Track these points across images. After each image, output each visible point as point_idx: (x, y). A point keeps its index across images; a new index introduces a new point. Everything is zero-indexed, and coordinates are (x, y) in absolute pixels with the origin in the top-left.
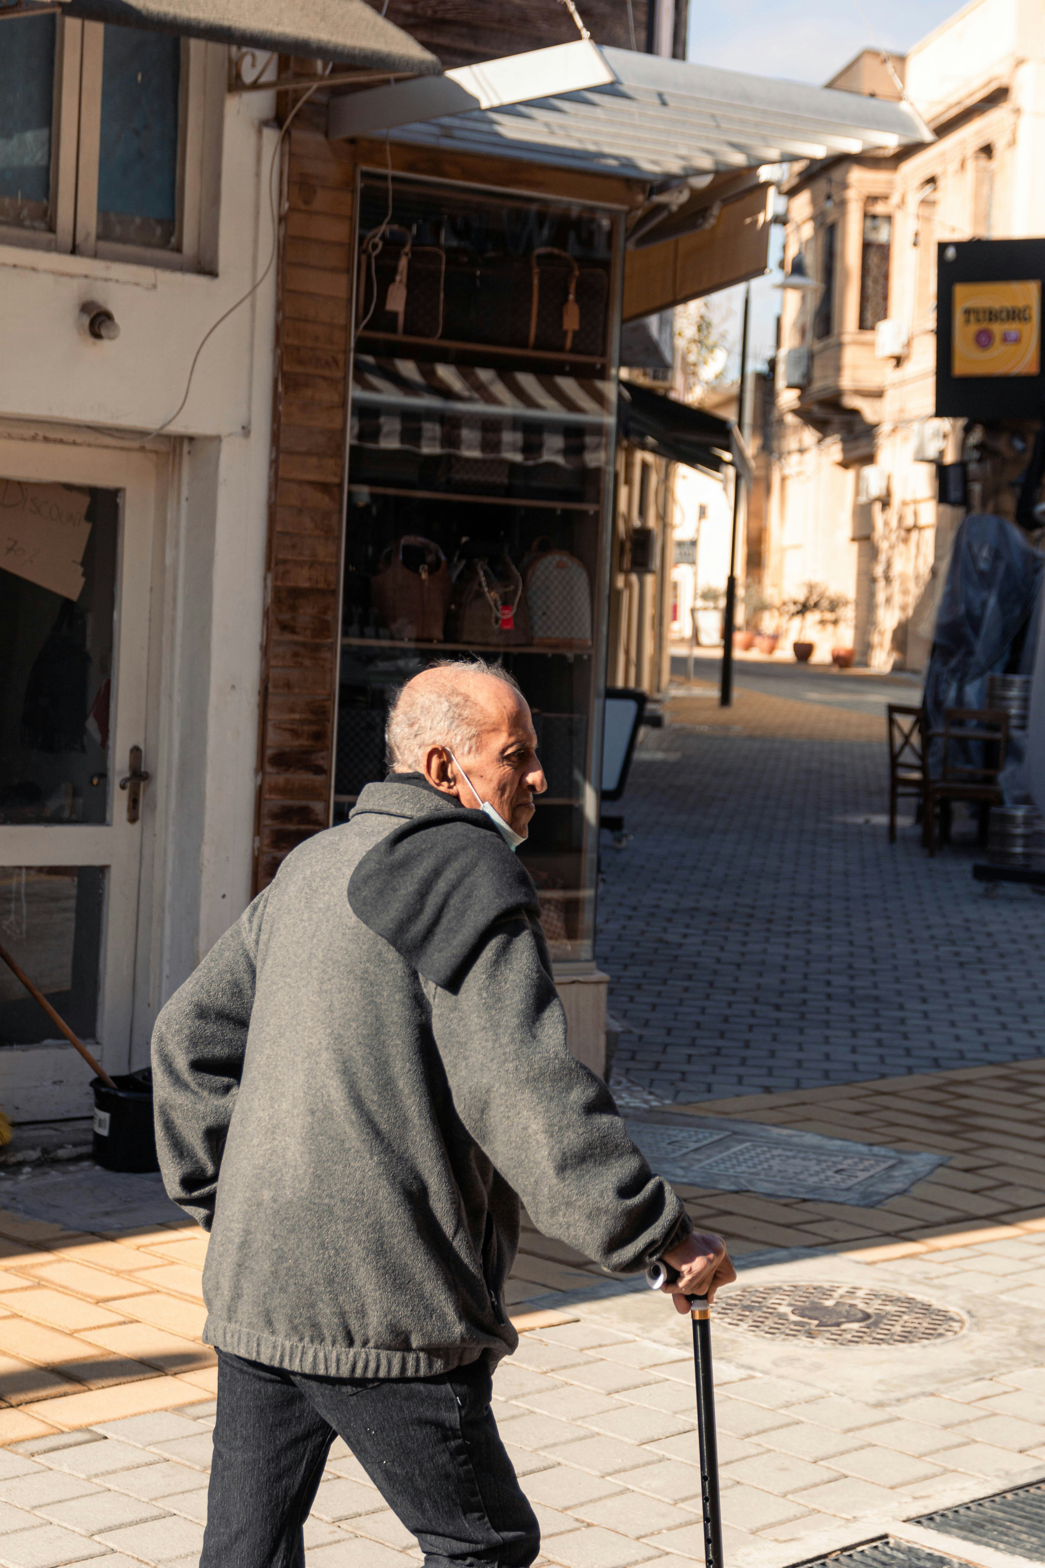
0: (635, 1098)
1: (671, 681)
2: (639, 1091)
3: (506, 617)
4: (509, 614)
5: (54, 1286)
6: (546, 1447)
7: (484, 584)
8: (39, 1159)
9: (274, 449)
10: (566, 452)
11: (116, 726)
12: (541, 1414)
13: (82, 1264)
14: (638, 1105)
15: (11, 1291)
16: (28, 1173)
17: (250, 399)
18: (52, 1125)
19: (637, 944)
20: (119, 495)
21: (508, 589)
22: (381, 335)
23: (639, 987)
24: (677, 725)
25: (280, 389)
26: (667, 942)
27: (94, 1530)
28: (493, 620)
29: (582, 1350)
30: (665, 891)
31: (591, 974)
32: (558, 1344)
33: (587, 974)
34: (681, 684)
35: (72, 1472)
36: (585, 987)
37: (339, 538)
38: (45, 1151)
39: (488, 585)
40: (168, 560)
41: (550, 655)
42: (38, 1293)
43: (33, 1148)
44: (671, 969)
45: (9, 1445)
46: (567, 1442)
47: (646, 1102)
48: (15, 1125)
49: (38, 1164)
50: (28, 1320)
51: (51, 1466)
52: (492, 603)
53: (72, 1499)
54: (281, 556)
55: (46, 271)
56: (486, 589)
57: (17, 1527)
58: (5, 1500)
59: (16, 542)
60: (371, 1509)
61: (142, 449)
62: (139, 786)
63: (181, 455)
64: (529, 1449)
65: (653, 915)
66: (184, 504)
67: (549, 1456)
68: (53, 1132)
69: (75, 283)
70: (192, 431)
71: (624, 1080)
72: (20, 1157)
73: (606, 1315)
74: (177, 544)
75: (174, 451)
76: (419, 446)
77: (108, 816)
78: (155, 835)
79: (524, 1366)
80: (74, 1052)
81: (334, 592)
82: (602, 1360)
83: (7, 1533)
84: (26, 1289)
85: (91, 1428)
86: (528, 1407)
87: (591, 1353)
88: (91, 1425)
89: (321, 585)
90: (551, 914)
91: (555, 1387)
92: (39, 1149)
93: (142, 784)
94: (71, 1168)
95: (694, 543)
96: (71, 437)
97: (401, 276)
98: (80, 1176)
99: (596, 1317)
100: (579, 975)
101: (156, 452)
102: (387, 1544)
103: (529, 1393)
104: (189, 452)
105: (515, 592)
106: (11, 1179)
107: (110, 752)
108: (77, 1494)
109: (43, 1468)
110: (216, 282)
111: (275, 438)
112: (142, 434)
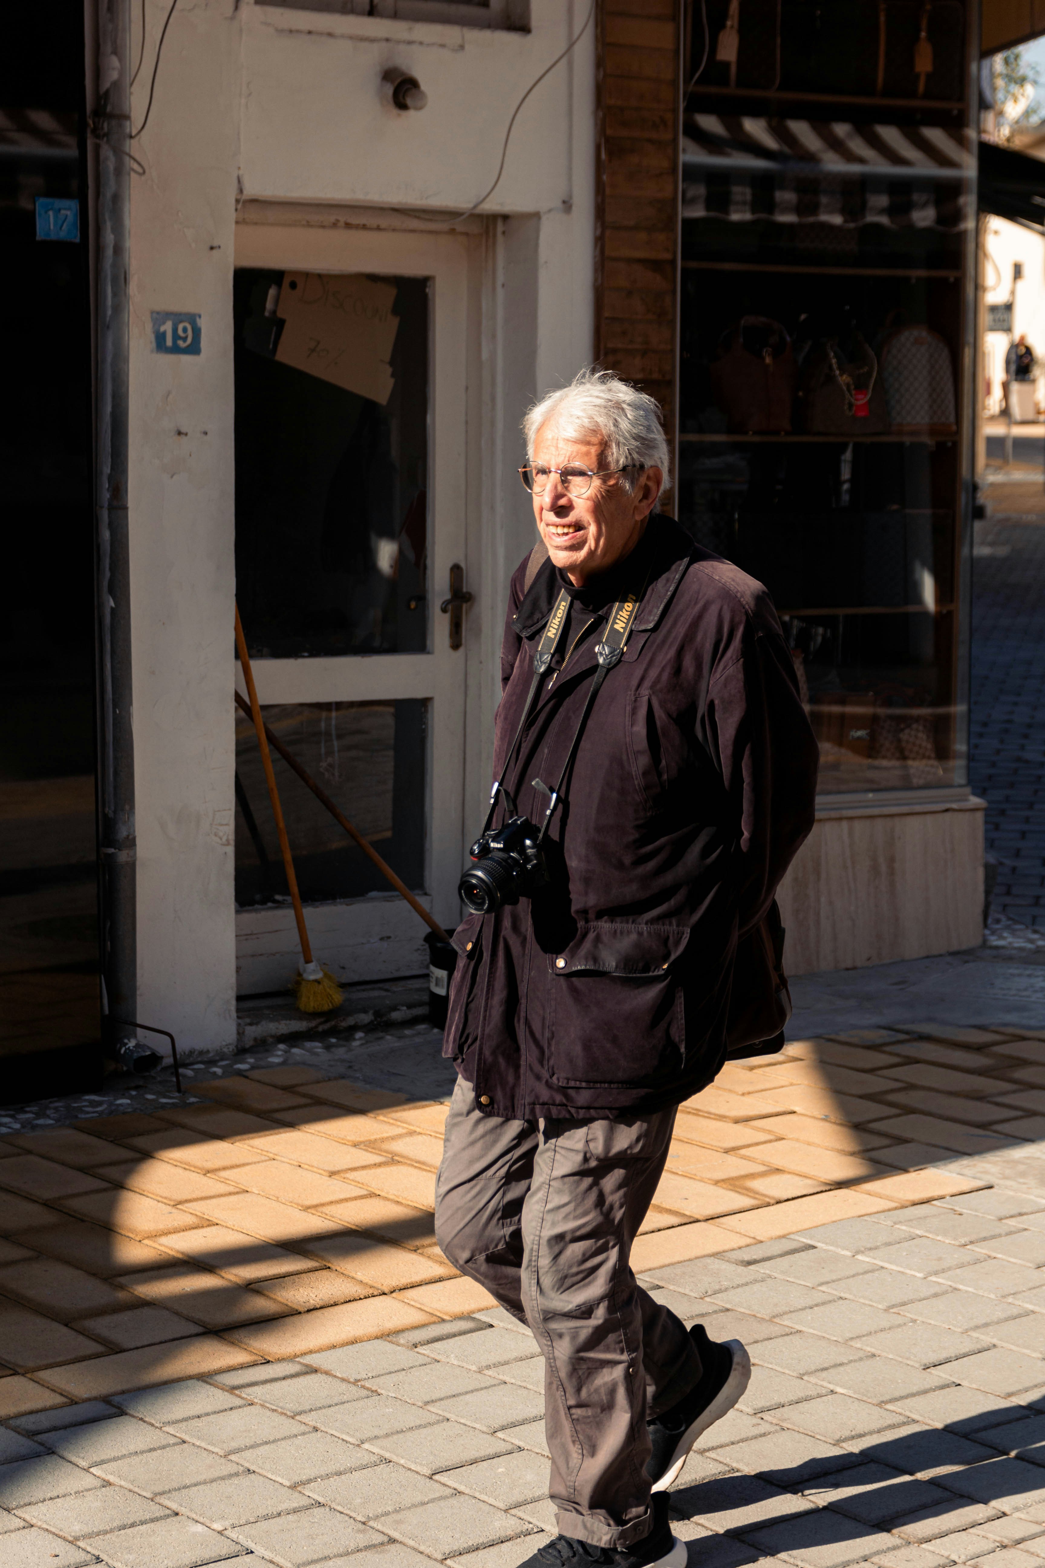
0: (1019, 937)
1: (987, 466)
2: (1020, 930)
3: (860, 402)
4: (862, 400)
5: (409, 1162)
6: (977, 1327)
7: (835, 366)
8: (372, 1022)
9: (599, 224)
10: (890, 211)
11: (434, 543)
12: (966, 1292)
13: (436, 1137)
14: (1023, 945)
15: (364, 1167)
16: (361, 1039)
17: (570, 168)
18: (381, 985)
19: (994, 765)
20: (428, 284)
21: (861, 371)
22: (713, 90)
23: (1003, 812)
24: (1000, 516)
25: (603, 156)
26: (1027, 762)
27: (497, 1426)
28: (846, 407)
29: (1000, 1219)
30: (1016, 704)
31: (967, 800)
32: (974, 1213)
33: (959, 801)
34: (998, 469)
35: (460, 1363)
36: (960, 815)
37: (673, 321)
38: (378, 1014)
39: (840, 368)
40: (485, 355)
41: (908, 443)
42: (394, 1169)
43: (365, 1011)
44: (1036, 792)
45: (388, 1335)
46: (999, 1322)
47: (1032, 941)
48: (343, 986)
49: (369, 1028)
50: (386, 1199)
51: (438, 1358)
52: (845, 388)
53: (467, 1393)
54: (610, 345)
55: (343, 36)
56: (837, 372)
57: (412, 1425)
58: (394, 1395)
59: (319, 343)
60: (794, 1398)
61: (452, 231)
62: (461, 607)
63: (495, 235)
64: (959, 1330)
65: (1006, 731)
66: (500, 292)
67: (982, 1337)
68: (383, 993)
69: (375, 46)
70: (507, 209)
71: (1003, 918)
72: (351, 1021)
73: (1021, 1180)
74: (494, 336)
75: (487, 232)
76: (727, 213)
77: (428, 643)
78: (481, 663)
79: (939, 1238)
80: (404, 905)
81: (670, 383)
82: (1026, 1230)
83: (402, 1431)
84: (379, 1165)
85: (474, 1316)
86: (950, 1283)
87: (1012, 1222)
88: (473, 1312)
89: (656, 376)
90: (920, 735)
91: (977, 1261)
92: (371, 1012)
93: (464, 606)
94: (407, 1032)
95: (1009, 307)
96: (372, 221)
97: (732, 22)
98: (417, 1040)
99: (1009, 1183)
100: (952, 801)
101: (467, 234)
102: (818, 1437)
103: (949, 1269)
104: (504, 233)
105: (869, 374)
106: (344, 1046)
107: (429, 572)
108: (470, 1388)
109: (429, 1360)
110: (530, 38)
111: (600, 212)
112: (452, 214)
